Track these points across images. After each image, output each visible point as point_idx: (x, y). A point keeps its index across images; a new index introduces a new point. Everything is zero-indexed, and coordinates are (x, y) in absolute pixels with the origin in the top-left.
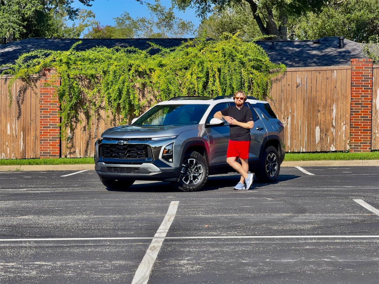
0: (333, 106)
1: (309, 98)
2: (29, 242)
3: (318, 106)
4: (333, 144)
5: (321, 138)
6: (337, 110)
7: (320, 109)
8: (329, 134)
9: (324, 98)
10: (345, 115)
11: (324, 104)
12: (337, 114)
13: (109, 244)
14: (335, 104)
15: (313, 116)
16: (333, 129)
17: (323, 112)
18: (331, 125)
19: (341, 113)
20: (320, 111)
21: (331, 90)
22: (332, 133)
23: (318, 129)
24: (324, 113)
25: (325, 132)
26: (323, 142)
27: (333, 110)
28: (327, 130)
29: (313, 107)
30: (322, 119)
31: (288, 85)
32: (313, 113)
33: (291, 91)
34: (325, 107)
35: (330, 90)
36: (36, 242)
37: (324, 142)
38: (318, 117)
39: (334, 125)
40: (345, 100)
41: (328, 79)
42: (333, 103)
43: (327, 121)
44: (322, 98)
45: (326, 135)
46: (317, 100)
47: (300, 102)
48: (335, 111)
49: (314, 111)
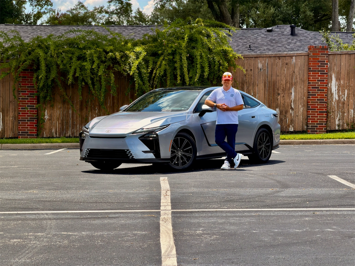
0: (292, 89)
1: (269, 82)
3: (278, 89)
4: (292, 125)
5: (281, 119)
6: (295, 93)
7: (279, 92)
8: (288, 115)
9: (284, 82)
10: (302, 97)
11: (283, 87)
12: (295, 96)
14: (293, 87)
15: (274, 98)
16: (292, 111)
17: (283, 95)
18: (290, 107)
19: (300, 96)
20: (280, 94)
21: (290, 75)
22: (291, 114)
23: (278, 111)
24: (283, 96)
25: (284, 113)
26: (283, 122)
27: (291, 93)
28: (286, 112)
29: (273, 90)
30: (282, 102)
31: (250, 70)
32: (274, 96)
33: (253, 76)
34: (284, 90)
35: (289, 75)
38: (277, 99)
39: (293, 107)
40: (303, 84)
41: (287, 64)
42: (292, 87)
43: (286, 104)
44: (282, 82)
45: (285, 116)
46: (277, 84)
47: (262, 86)
48: (293, 94)
49: (274, 94)
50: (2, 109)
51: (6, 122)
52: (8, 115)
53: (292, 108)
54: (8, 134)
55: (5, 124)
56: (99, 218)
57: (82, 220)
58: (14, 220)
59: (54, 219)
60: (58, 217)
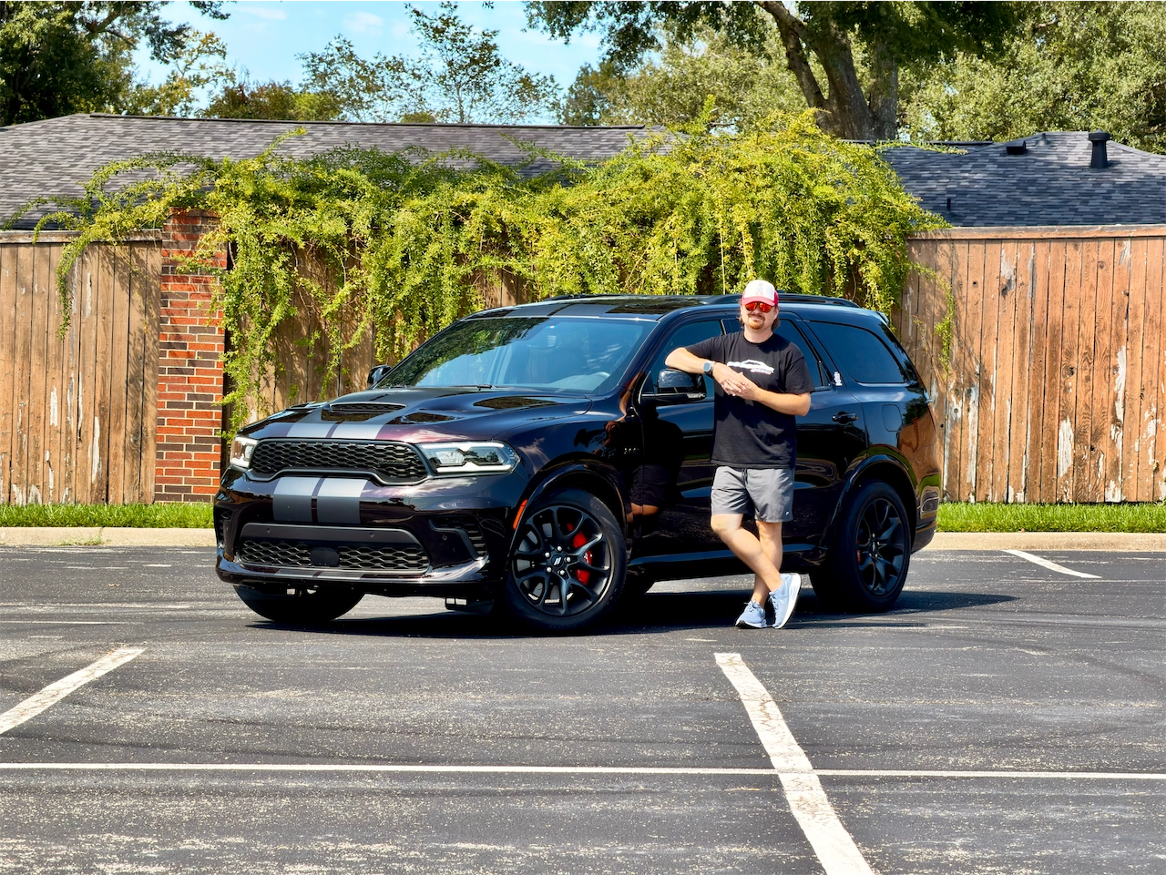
0: (1119, 354)
1: (1038, 328)
2: (372, 775)
3: (1069, 354)
4: (1116, 480)
5: (1078, 460)
6: (1129, 368)
7: (1074, 363)
8: (1103, 445)
9: (1088, 330)
10: (1155, 384)
11: (1087, 347)
12: (1129, 381)
13: (642, 788)
14: (1124, 348)
15: (1053, 385)
16: (1116, 430)
17: (1085, 374)
18: (1110, 417)
19: (1145, 380)
20: (1075, 371)
21: (1113, 304)
22: (1114, 443)
23: (1066, 430)
24: (1088, 379)
25: (1088, 438)
26: (1083, 470)
27: (1116, 368)
28: (1097, 435)
29: (1051, 356)
30: (1081, 398)
31: (971, 283)
32: (1053, 376)
33: (980, 304)
34: (1090, 357)
35: (1109, 303)
36: (391, 775)
37: (1087, 472)
38: (1066, 390)
39: (1120, 416)
40: (1157, 336)
41: (1102, 267)
42: (1119, 346)
43: (1097, 406)
44: (1082, 327)
45: (1092, 449)
46: (1066, 334)
47: (1010, 339)
48: (1122, 370)
49: (1053, 369)
50: (100, 405)
51: (112, 451)
52: (120, 428)
53: (1115, 421)
54: (121, 492)
55: (111, 458)
56: (564, 793)
57: (507, 801)
58: (263, 794)
59: (405, 794)
60: (415, 785)
